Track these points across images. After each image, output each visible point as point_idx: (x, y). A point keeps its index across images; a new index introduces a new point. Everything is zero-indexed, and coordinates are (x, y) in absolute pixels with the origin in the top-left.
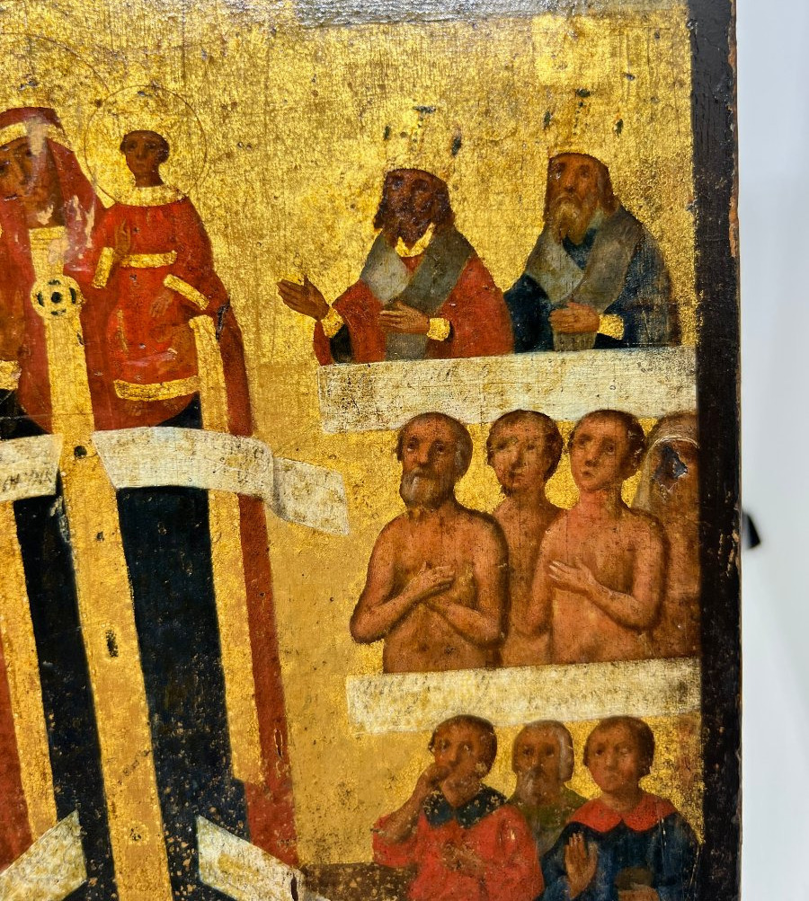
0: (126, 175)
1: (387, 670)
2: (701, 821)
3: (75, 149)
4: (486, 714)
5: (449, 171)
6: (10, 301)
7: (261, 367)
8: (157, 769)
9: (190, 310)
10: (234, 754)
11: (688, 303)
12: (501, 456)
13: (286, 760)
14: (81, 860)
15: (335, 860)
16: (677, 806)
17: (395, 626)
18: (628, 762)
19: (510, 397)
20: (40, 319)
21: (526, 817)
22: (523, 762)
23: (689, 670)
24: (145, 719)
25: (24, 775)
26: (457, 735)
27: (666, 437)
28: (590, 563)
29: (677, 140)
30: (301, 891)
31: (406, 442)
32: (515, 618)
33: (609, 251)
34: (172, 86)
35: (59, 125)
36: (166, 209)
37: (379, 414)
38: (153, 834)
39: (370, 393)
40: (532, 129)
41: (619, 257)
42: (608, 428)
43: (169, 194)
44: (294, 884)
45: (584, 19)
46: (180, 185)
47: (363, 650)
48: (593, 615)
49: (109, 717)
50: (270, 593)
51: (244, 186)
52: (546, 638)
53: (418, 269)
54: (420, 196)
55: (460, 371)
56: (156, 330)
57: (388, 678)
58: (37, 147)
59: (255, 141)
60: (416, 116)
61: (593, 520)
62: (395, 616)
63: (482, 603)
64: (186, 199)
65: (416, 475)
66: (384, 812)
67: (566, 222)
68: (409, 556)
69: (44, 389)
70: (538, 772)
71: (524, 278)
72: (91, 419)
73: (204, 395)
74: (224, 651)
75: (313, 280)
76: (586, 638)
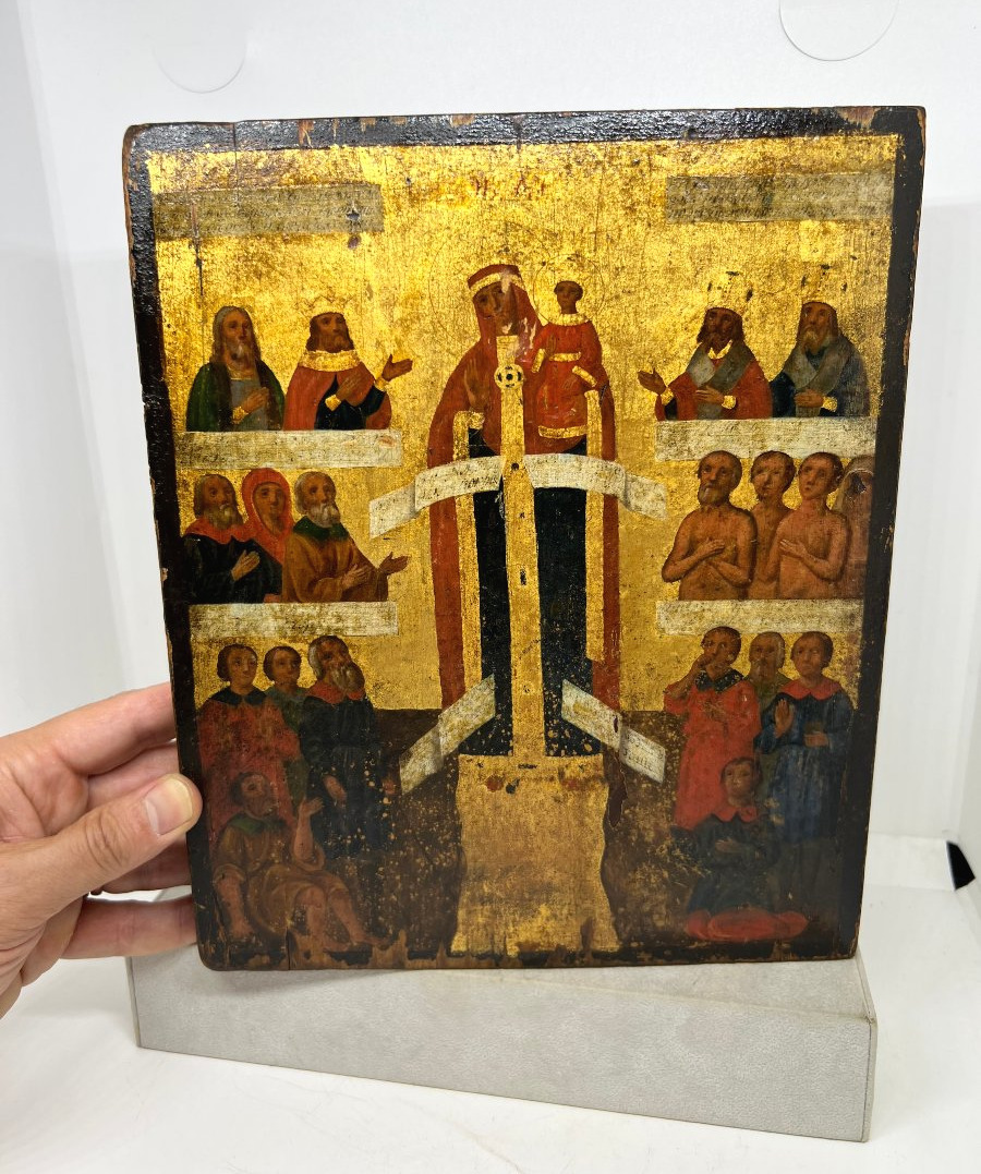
0: (556, 307)
1: (681, 597)
2: (856, 696)
3: (528, 290)
4: (736, 626)
5: (744, 310)
6: (482, 378)
7: (623, 421)
8: (542, 651)
9: (586, 386)
10: (588, 644)
11: (875, 392)
12: (758, 477)
13: (618, 648)
14: (493, 703)
15: (642, 709)
16: (843, 686)
17: (687, 573)
18: (816, 659)
19: (767, 443)
20: (499, 389)
21: (755, 687)
22: (755, 656)
23: (857, 606)
24: (538, 622)
25: (465, 652)
26: (718, 638)
27: (855, 470)
28: (805, 541)
29: (878, 296)
30: (620, 726)
31: (704, 467)
32: (757, 571)
33: (833, 360)
34: (588, 255)
35: (519, 276)
36: (578, 327)
37: (689, 451)
38: (536, 689)
39: (685, 439)
40: (794, 287)
41: (838, 363)
42: (822, 463)
43: (580, 319)
44: (616, 722)
45: (830, 223)
46: (587, 314)
47: (668, 586)
48: (803, 571)
49: (518, 619)
50: (617, 551)
51: (624, 315)
52: (775, 583)
53: (720, 367)
54: (726, 324)
55: (740, 427)
56: (566, 398)
57: (681, 603)
58: (505, 288)
59: (633, 289)
60: (727, 276)
61: (808, 516)
62: (688, 567)
63: (740, 562)
64: (590, 322)
65: (709, 487)
66: (673, 681)
67: (809, 342)
68: (699, 533)
69: (498, 429)
70: (764, 662)
71: (782, 374)
72: (523, 447)
73: (589, 436)
74: (588, 583)
75: (659, 371)
76: (798, 585)
